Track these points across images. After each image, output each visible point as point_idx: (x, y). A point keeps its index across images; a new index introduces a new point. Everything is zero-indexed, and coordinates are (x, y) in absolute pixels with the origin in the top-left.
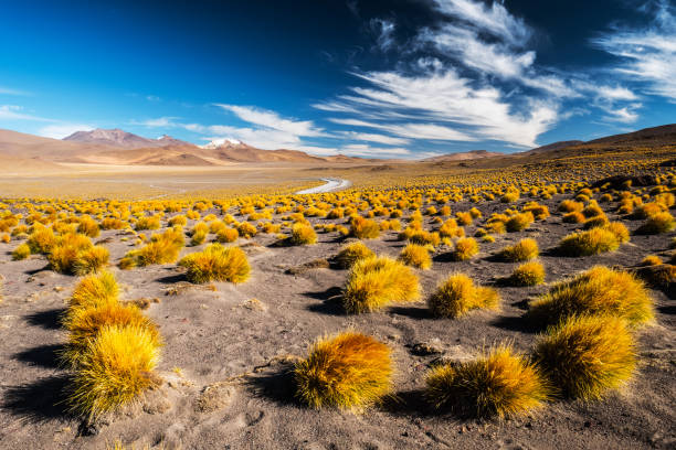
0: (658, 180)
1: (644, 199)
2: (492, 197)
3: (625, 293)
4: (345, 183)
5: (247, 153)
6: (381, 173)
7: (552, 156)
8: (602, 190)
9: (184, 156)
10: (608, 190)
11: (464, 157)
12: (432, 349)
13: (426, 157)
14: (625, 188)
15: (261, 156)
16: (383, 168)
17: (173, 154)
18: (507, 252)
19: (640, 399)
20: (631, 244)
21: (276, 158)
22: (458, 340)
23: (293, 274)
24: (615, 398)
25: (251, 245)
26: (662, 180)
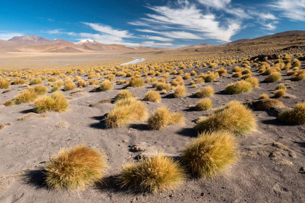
0: (279, 56)
1: (271, 66)
2: (205, 65)
3: (241, 116)
4: (143, 60)
5: (98, 46)
6: (160, 54)
7: (237, 46)
8: (255, 62)
9: (67, 48)
10: (257, 62)
11: (197, 47)
12: (139, 149)
13: (180, 47)
14: (264, 60)
15: (104, 47)
16: (161, 52)
17: (62, 47)
18: (198, 93)
19: (235, 177)
20: (259, 88)
21: (111, 49)
22: (155, 143)
23: (92, 106)
24: (222, 177)
25: (79, 91)
26: (281, 56)
